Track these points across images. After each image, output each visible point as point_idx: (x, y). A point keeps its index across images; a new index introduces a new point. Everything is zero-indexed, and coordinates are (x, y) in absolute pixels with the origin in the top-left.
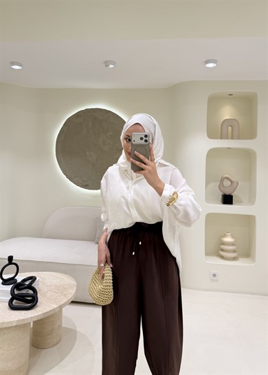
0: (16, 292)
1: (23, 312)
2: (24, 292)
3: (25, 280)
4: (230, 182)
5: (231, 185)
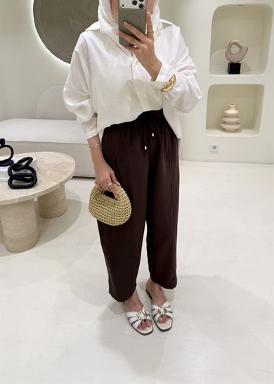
0: (14, 173)
1: (24, 190)
2: (22, 172)
3: (21, 161)
4: (239, 49)
5: (239, 52)
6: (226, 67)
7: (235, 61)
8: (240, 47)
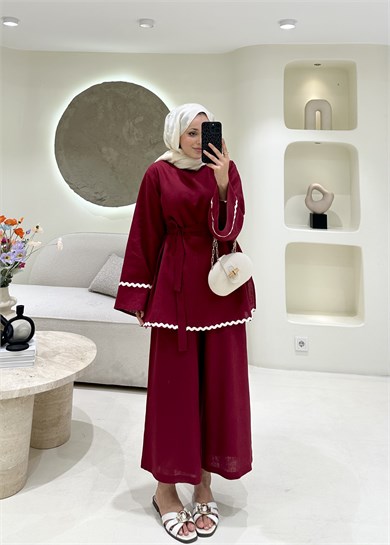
4: (321, 196)
5: (323, 199)
6: (307, 218)
7: (319, 211)
8: (324, 194)
